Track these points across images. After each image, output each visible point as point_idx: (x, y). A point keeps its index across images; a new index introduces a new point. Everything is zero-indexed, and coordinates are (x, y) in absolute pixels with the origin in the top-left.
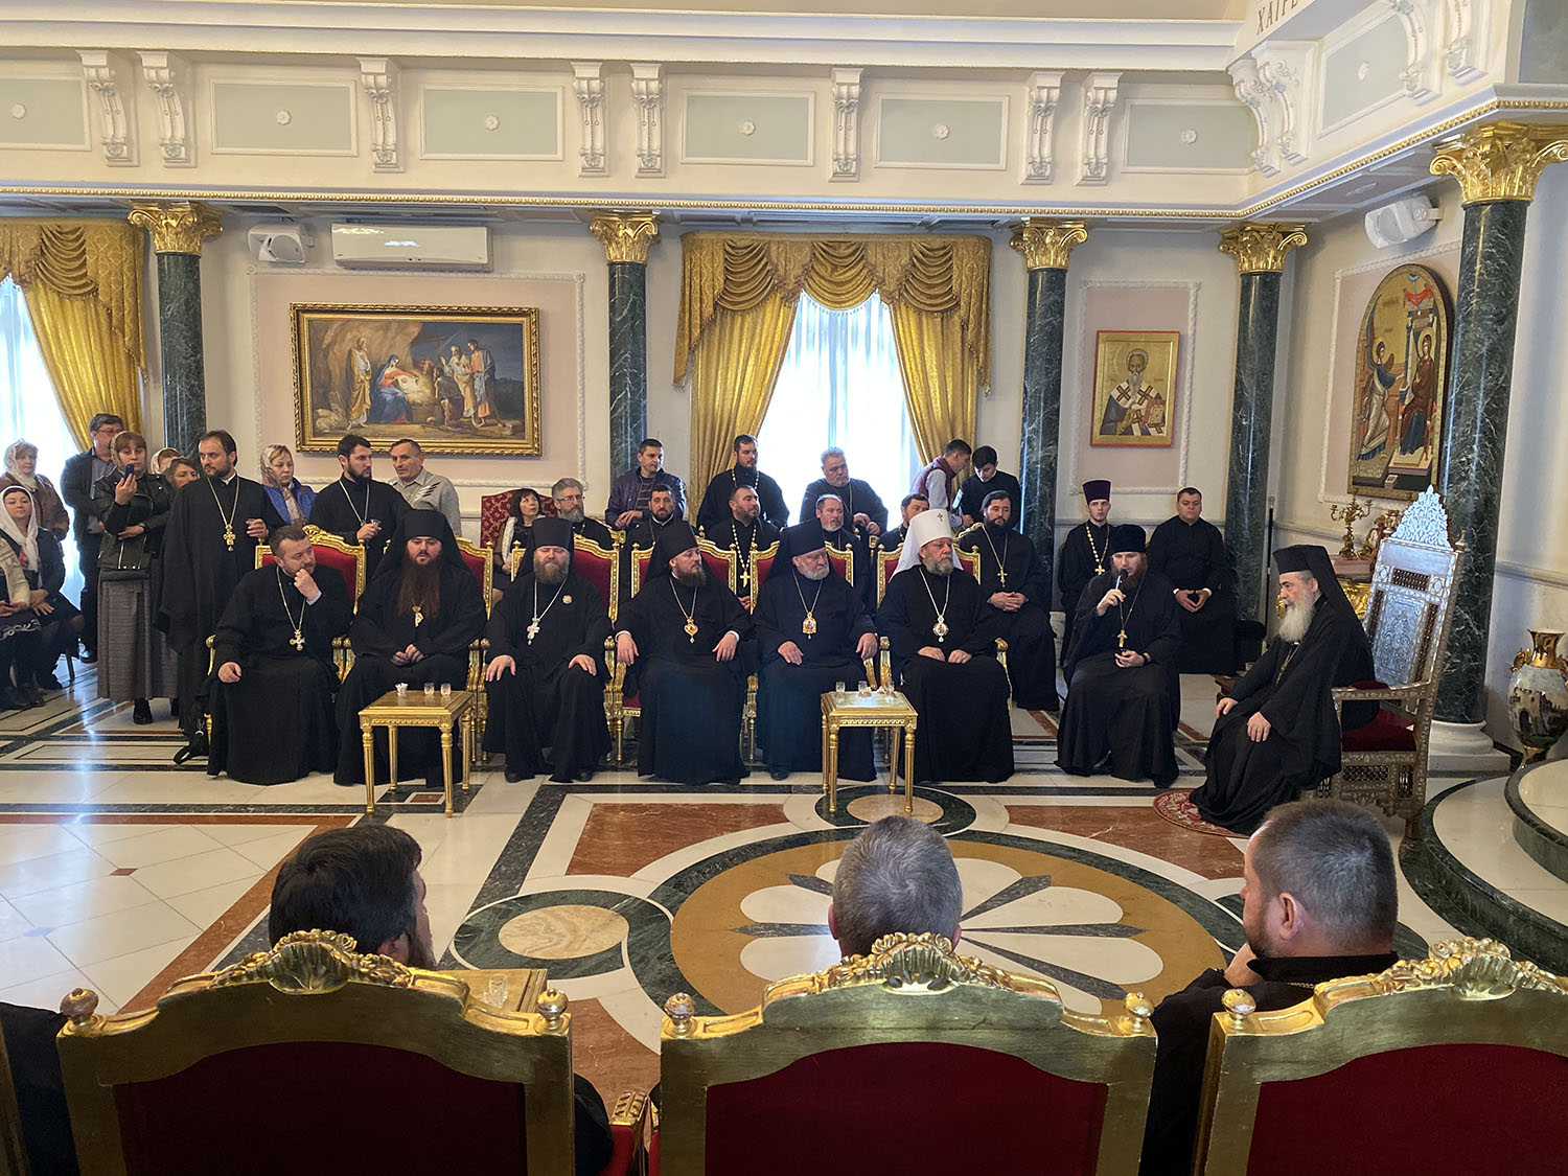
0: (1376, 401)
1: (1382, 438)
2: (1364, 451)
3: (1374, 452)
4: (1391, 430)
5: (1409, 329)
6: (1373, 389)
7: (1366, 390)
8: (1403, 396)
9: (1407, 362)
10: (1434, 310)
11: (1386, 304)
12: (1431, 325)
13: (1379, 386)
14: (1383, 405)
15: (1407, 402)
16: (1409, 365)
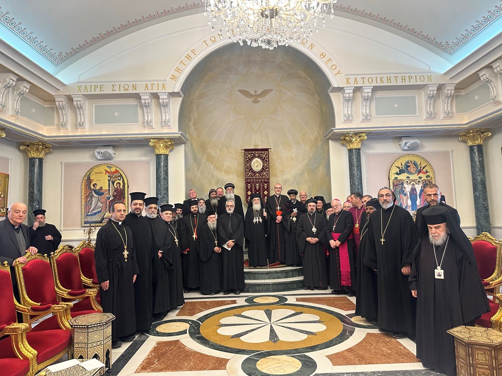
0: (94, 200)
1: (100, 209)
2: (89, 214)
3: (95, 214)
4: (104, 207)
5: (109, 181)
6: (92, 196)
7: (88, 197)
8: (109, 198)
9: (109, 190)
10: (121, 176)
11: (95, 173)
12: (120, 180)
13: (96, 196)
14: (99, 200)
15: (111, 199)
16: (111, 190)
